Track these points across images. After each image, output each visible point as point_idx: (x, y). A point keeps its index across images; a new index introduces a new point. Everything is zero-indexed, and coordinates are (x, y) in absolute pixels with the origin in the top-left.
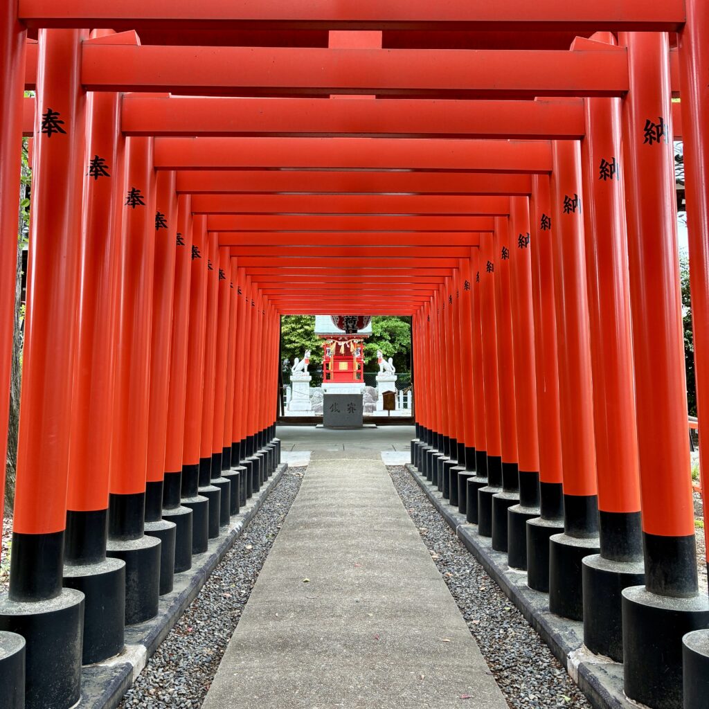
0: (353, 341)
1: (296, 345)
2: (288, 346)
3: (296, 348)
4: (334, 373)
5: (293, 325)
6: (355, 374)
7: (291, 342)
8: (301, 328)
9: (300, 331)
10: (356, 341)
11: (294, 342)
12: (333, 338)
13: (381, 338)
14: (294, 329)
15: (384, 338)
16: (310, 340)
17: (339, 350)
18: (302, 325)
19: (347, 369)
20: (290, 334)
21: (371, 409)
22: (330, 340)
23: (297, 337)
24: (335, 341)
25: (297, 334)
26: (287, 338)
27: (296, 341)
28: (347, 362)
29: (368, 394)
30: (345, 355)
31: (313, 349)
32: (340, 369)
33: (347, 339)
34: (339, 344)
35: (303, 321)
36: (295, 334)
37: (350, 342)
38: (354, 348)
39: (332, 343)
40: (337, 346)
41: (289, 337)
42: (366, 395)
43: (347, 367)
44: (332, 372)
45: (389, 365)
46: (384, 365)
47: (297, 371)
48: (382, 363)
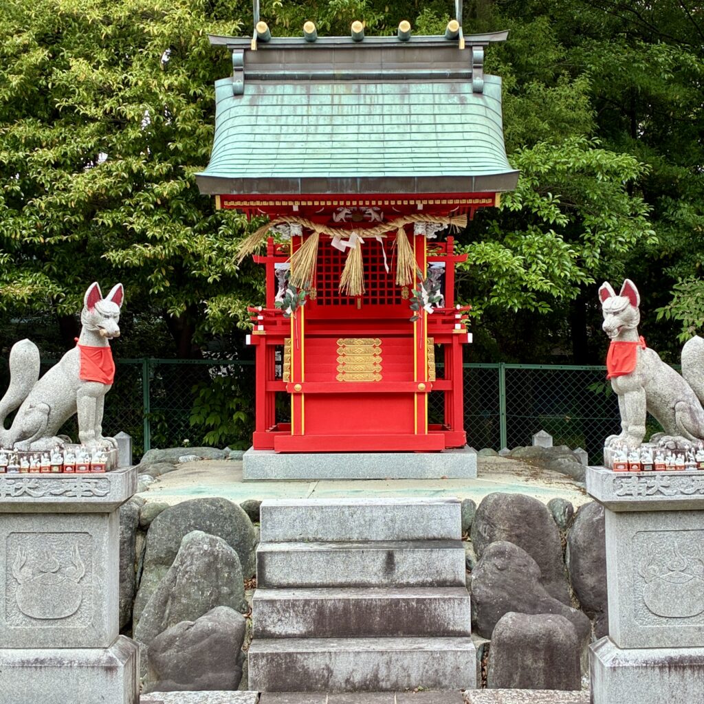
4: (309, 397)
17: (338, 278)
18: (176, 165)
19: (378, 378)
20: (123, 204)
21: (541, 664)
22: (288, 220)
23: (156, 218)
24: (313, 227)
25: (155, 204)
26: (108, 222)
27: (149, 234)
28: (378, 341)
29: (509, 545)
30: (365, 302)
31: (227, 267)
32: (340, 378)
33: (374, 216)
34: (333, 244)
35: (180, 146)
36: (143, 205)
37: (393, 234)
38: (415, 267)
39: (296, 239)
40: (328, 253)
41: (119, 216)
42: (500, 553)
43: (379, 368)
44: (298, 395)
45: (690, 391)
46: (652, 387)
47: (23, 436)
48: (637, 379)
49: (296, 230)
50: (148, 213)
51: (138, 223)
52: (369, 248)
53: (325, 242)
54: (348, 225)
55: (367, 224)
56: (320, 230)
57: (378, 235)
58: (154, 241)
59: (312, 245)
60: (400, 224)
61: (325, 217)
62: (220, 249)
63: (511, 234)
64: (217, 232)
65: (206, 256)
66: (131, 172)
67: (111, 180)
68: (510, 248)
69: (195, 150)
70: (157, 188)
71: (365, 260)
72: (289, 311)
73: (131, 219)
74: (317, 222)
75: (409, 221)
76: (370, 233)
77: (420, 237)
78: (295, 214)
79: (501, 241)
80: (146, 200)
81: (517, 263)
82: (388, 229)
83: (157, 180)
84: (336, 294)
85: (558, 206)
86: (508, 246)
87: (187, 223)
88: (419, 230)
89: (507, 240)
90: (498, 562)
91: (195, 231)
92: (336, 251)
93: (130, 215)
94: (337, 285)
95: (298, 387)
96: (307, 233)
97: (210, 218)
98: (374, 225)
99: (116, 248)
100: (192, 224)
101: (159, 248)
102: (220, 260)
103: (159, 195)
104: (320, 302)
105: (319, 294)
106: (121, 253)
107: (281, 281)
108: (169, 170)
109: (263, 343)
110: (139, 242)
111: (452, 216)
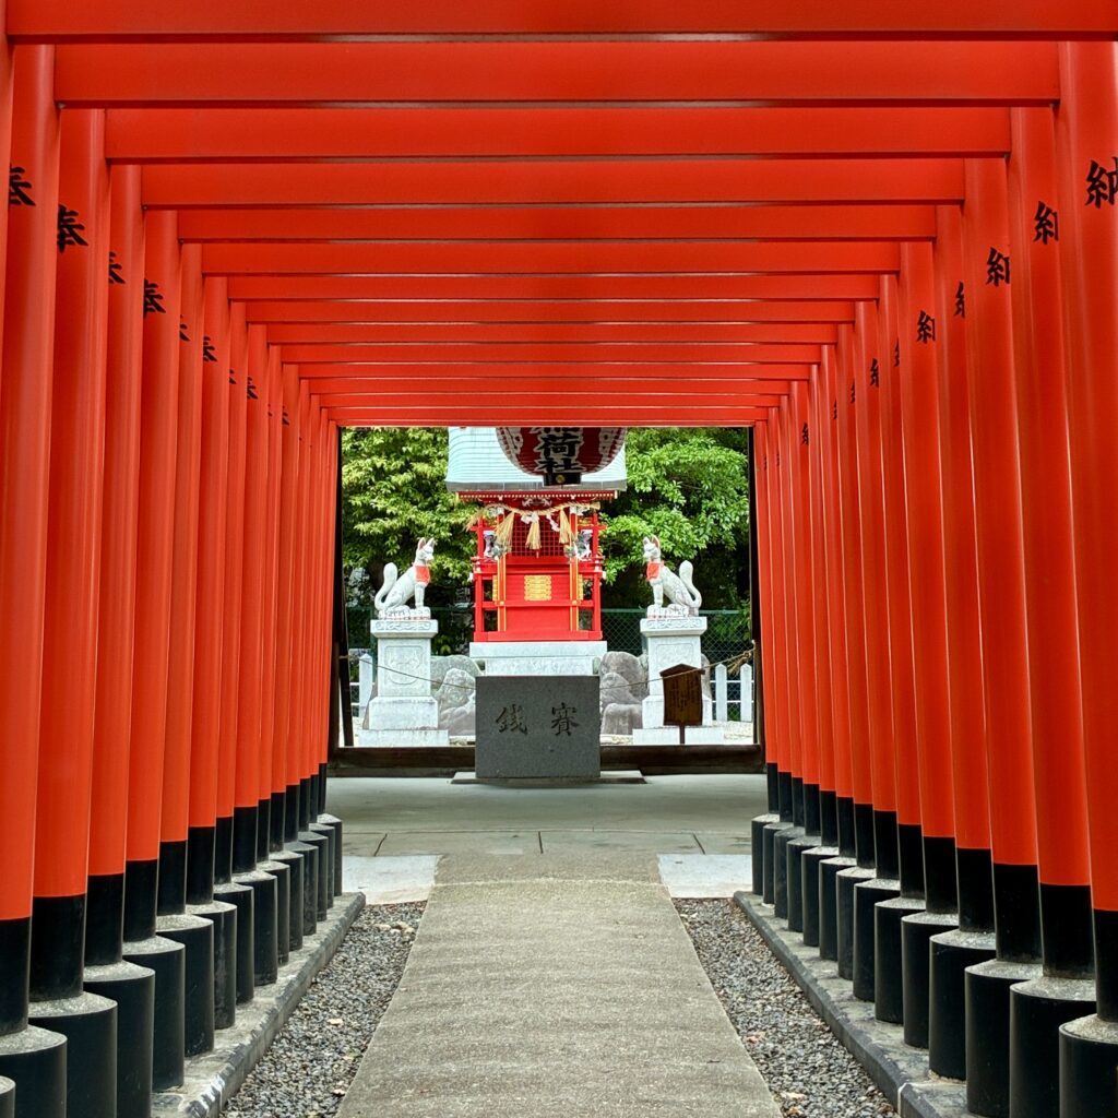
0: (567, 511)
1: (388, 523)
2: (362, 527)
3: (388, 532)
4: (508, 609)
5: (380, 461)
6: (575, 615)
7: (372, 514)
8: (402, 471)
9: (399, 479)
10: (577, 510)
11: (383, 514)
12: (505, 501)
13: (654, 499)
14: (380, 473)
15: (665, 500)
16: (432, 507)
17: (525, 539)
18: (407, 462)
19: (549, 598)
20: (369, 490)
21: (627, 724)
22: (495, 505)
23: (392, 500)
24: (511, 509)
25: (391, 489)
26: (359, 503)
27: (388, 511)
28: (549, 577)
29: (615, 674)
30: (541, 554)
31: (443, 534)
32: (526, 598)
33: (547, 503)
34: (522, 519)
35: (410, 449)
36: (384, 490)
37: (558, 513)
38: (570, 532)
39: (501, 516)
40: (518, 524)
41: (366, 498)
42: (611, 678)
43: (549, 592)
44: (502, 607)
45: (682, 585)
46: (665, 583)
47: (392, 605)
48: (658, 579)
49: (501, 511)
50: (387, 496)
51: (380, 504)
52: (543, 522)
53: (517, 518)
54: (531, 508)
55: (542, 507)
56: (514, 511)
57: (548, 514)
58: (392, 516)
59: (510, 520)
60: (562, 507)
61: (518, 503)
62: (438, 522)
63: (648, 510)
64: (434, 510)
65: (428, 527)
66: (375, 467)
67: (363, 473)
68: (646, 520)
69: (420, 451)
70: (394, 478)
71: (541, 529)
72: (496, 558)
73: (375, 501)
74: (513, 506)
75: (566, 505)
76: (543, 513)
77: (573, 515)
78: (500, 502)
79: (640, 515)
80: (386, 487)
81: (649, 531)
82: (554, 510)
83: (394, 472)
84: (524, 549)
85: (681, 490)
86: (645, 519)
87: (414, 503)
88: (572, 511)
89: (645, 514)
90: (610, 682)
91: (419, 509)
92: (523, 523)
93: (373, 497)
94: (524, 544)
95: (502, 603)
96: (507, 513)
97: (429, 499)
98: (546, 508)
99: (363, 521)
100: (416, 503)
101: (395, 521)
102: (437, 530)
103: (396, 485)
104: (513, 554)
105: (513, 549)
106: (368, 525)
107: (488, 542)
108: (402, 466)
109: (480, 578)
110: (380, 517)
111: (591, 503)
